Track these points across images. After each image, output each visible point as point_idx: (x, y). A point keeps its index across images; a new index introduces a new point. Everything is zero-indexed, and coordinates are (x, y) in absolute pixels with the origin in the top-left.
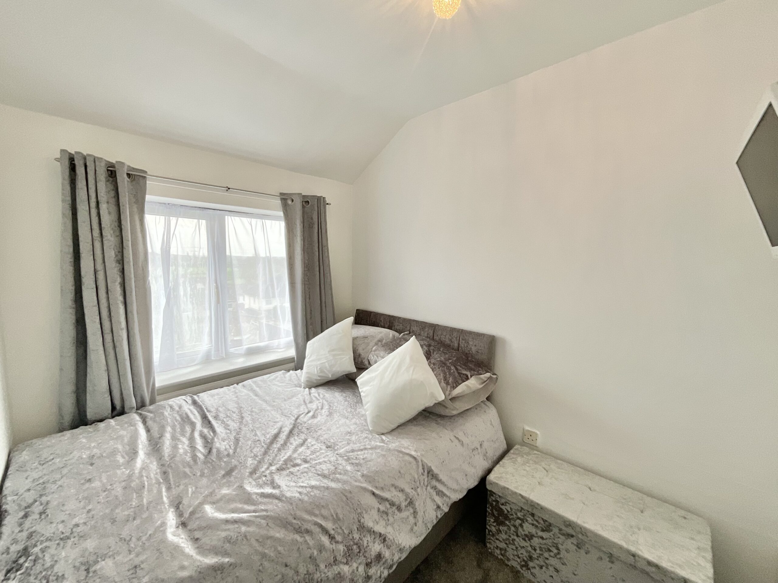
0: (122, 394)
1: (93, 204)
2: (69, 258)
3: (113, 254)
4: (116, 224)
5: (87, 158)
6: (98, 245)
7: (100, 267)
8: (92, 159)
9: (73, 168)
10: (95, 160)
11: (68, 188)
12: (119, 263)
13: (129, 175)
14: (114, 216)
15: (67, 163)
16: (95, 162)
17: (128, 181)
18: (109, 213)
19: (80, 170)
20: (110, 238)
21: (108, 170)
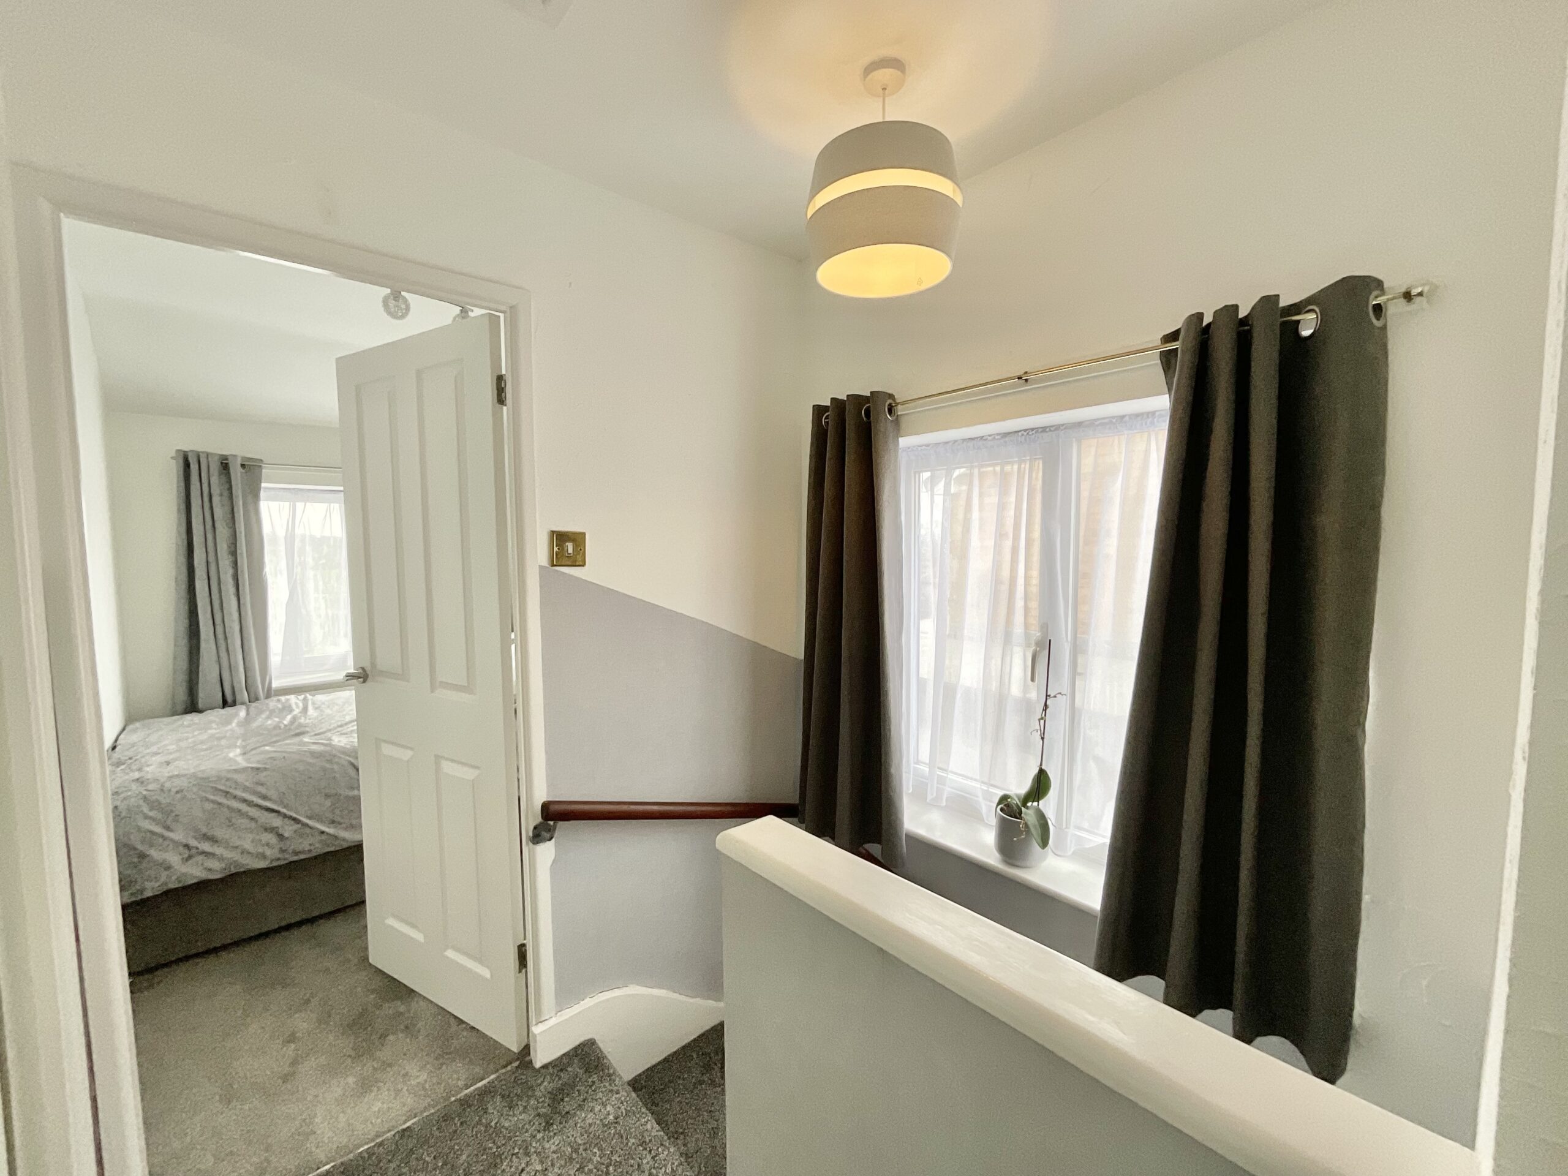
0: (233, 688)
1: (206, 499)
2: (183, 550)
3: (225, 546)
4: (230, 516)
5: (201, 454)
6: (210, 537)
7: (212, 559)
8: (205, 455)
9: (187, 465)
10: (208, 455)
11: (182, 484)
12: (232, 555)
13: (243, 466)
14: (227, 509)
15: (181, 461)
16: (207, 458)
17: (241, 473)
18: (223, 505)
19: (194, 467)
20: (223, 531)
21: (222, 463)
